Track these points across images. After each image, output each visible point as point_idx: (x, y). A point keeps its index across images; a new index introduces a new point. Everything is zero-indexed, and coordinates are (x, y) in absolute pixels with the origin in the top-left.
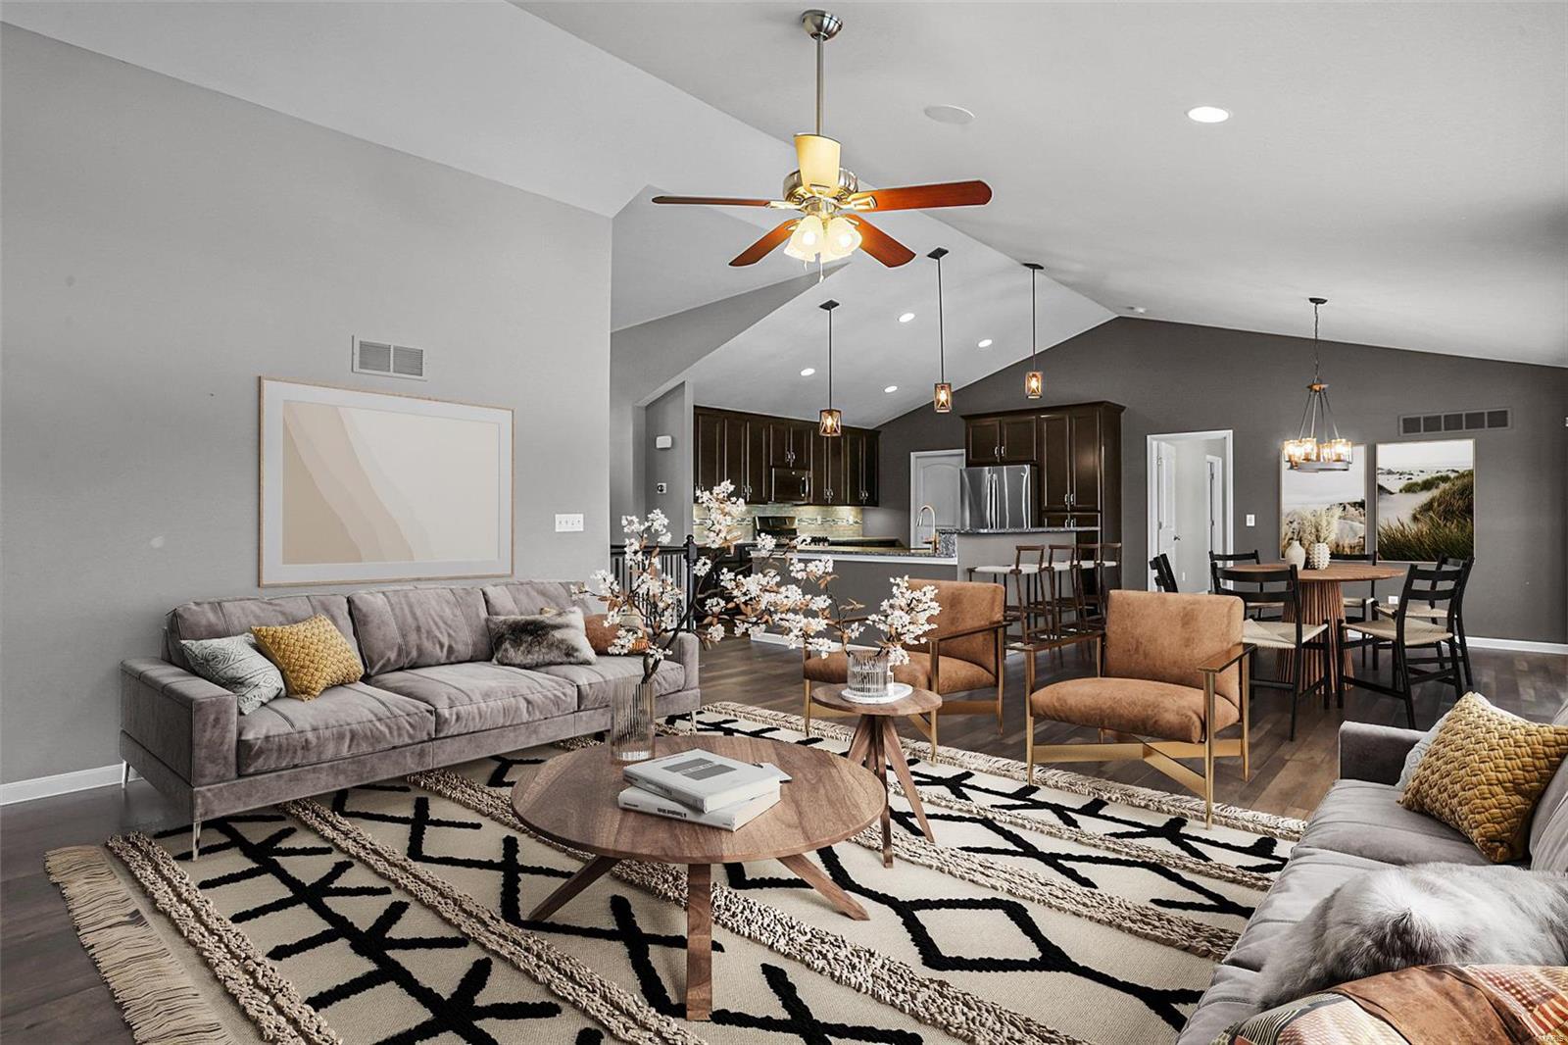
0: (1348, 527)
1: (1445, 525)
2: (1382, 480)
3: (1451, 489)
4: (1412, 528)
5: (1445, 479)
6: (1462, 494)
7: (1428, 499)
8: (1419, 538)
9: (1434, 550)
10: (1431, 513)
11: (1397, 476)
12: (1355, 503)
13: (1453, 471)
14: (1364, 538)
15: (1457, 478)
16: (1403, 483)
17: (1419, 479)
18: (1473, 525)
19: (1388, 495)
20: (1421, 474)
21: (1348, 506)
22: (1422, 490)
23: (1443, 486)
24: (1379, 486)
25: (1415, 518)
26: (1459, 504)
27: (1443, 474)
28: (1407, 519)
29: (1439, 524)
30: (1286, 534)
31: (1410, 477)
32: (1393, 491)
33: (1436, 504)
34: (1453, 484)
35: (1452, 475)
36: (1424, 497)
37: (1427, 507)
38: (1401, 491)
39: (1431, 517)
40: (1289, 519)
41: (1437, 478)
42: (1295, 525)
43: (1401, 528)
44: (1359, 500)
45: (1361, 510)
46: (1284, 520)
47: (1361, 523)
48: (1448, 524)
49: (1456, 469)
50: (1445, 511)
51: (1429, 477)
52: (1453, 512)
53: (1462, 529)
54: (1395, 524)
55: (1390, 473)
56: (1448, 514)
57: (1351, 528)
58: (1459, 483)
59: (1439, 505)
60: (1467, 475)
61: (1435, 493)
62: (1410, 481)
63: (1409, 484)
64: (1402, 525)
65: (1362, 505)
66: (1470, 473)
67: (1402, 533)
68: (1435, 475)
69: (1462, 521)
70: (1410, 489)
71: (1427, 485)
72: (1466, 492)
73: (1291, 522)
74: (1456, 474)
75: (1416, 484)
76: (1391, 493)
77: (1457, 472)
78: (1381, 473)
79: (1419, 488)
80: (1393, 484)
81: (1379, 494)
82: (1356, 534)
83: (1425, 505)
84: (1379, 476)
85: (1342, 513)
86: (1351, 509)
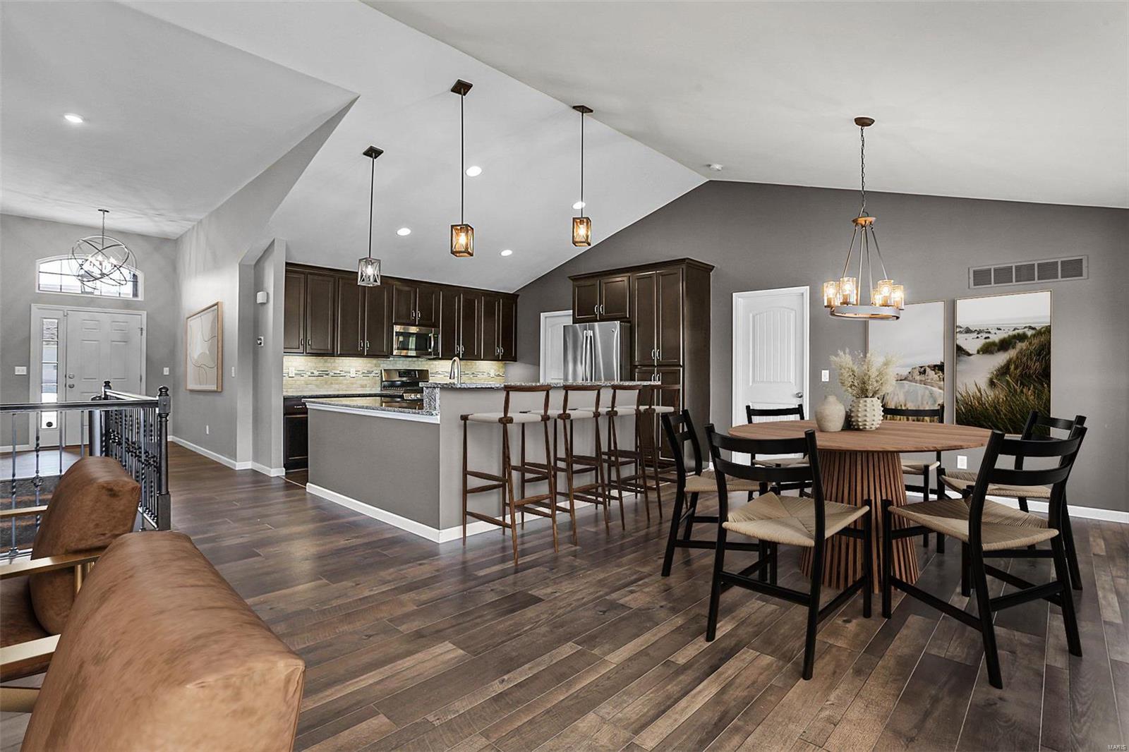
0: (927, 392)
1: (1022, 391)
2: (962, 340)
3: (1028, 349)
4: (990, 395)
5: (1022, 337)
6: (1039, 354)
7: (1005, 361)
8: (995, 405)
9: (1010, 419)
10: (1008, 378)
11: (975, 335)
12: (935, 366)
13: (1031, 328)
14: (943, 403)
15: (1034, 336)
16: (980, 343)
17: (996, 338)
18: (1050, 392)
19: (966, 358)
20: (998, 332)
21: (928, 370)
22: (999, 350)
23: (1021, 346)
24: (957, 345)
25: (992, 384)
26: (1036, 366)
27: (1020, 331)
28: (983, 385)
29: (1015, 390)
31: (987, 335)
32: (971, 352)
33: (1012, 367)
34: (1030, 344)
35: (1029, 333)
36: (1000, 359)
37: (1004, 371)
38: (978, 352)
39: (1008, 381)
41: (1014, 337)
43: (979, 394)
44: (939, 364)
45: (941, 373)
47: (940, 388)
48: (1024, 390)
49: (1033, 326)
50: (1021, 375)
51: (1006, 336)
52: (1030, 376)
53: (1039, 397)
54: (972, 390)
55: (968, 331)
56: (1024, 379)
57: (931, 394)
58: (1036, 341)
59: (1016, 368)
60: (1044, 333)
61: (1012, 353)
62: (987, 340)
63: (987, 343)
64: (980, 391)
65: (940, 368)
66: (1048, 330)
67: (979, 400)
68: (1011, 333)
69: (1039, 387)
70: (988, 349)
71: (1004, 345)
72: (1044, 352)
74: (1033, 332)
75: (993, 344)
76: (969, 355)
77: (1034, 329)
78: (960, 332)
79: (996, 348)
80: (971, 344)
81: (958, 356)
82: (935, 402)
83: (1002, 368)
84: (959, 336)
85: (922, 377)
86: (931, 373)
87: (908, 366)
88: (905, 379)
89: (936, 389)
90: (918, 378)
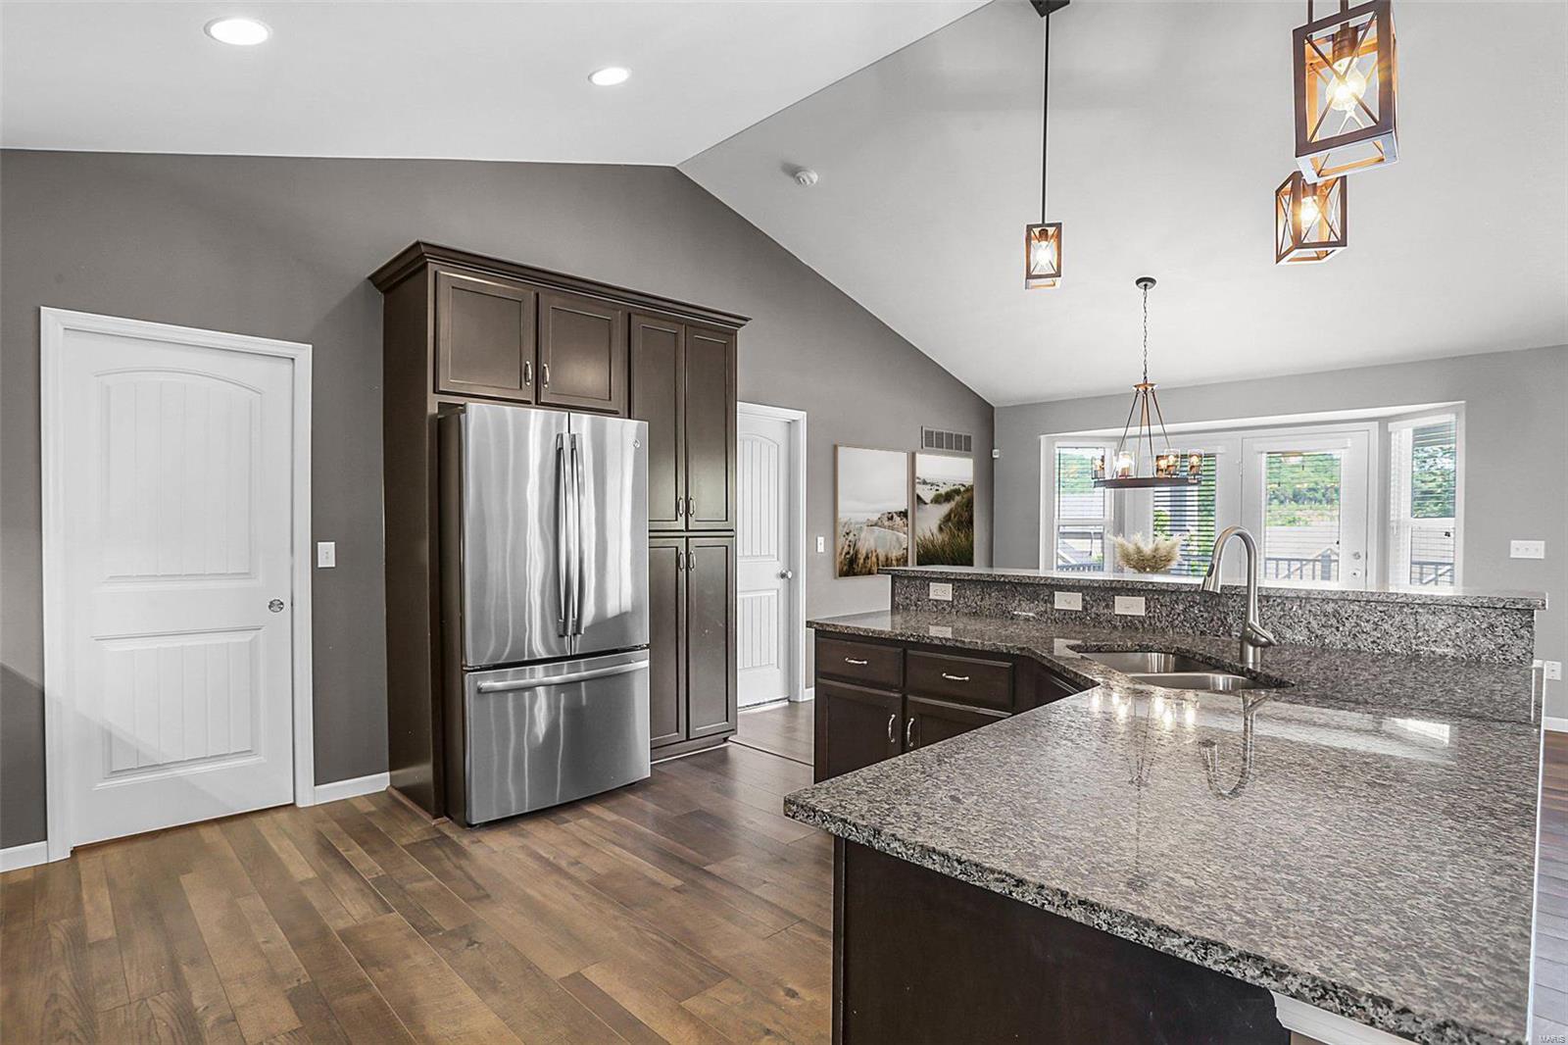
0: (895, 538)
1: (959, 535)
2: (921, 490)
3: (962, 501)
4: (939, 538)
5: (957, 492)
6: (967, 508)
7: (949, 510)
8: (942, 547)
10: (950, 524)
11: (929, 487)
12: (901, 512)
13: (964, 484)
14: (907, 549)
15: (966, 491)
16: (933, 494)
17: (943, 490)
18: (973, 535)
19: (922, 506)
20: (944, 485)
21: (895, 516)
22: (945, 501)
23: (958, 498)
24: (916, 495)
25: (941, 529)
26: (966, 515)
27: (958, 487)
28: (935, 530)
29: (955, 535)
30: (843, 548)
31: (937, 488)
32: (927, 502)
33: (953, 516)
34: (963, 498)
35: (962, 489)
36: (945, 508)
37: (948, 518)
38: (932, 502)
39: (950, 527)
40: (846, 530)
41: (954, 491)
42: (851, 537)
43: (931, 538)
44: (903, 510)
45: (905, 520)
46: (841, 531)
47: (904, 534)
50: (958, 522)
51: (949, 489)
52: (964, 523)
53: (967, 539)
54: (928, 535)
55: (925, 483)
56: (960, 525)
57: (898, 539)
58: (967, 495)
59: (955, 517)
60: (970, 490)
61: (953, 504)
62: (937, 492)
63: (936, 494)
64: (932, 536)
65: (904, 514)
66: (972, 488)
67: (932, 542)
68: (952, 488)
69: (968, 531)
70: (937, 500)
71: (948, 497)
73: (848, 534)
74: (964, 488)
75: (941, 495)
76: (926, 504)
77: (965, 486)
78: (919, 483)
79: (942, 500)
80: (927, 494)
81: (918, 504)
82: (901, 546)
83: (947, 516)
84: (917, 486)
85: (890, 523)
86: (897, 519)
87: (878, 512)
88: (876, 525)
89: (901, 534)
90: (886, 523)
